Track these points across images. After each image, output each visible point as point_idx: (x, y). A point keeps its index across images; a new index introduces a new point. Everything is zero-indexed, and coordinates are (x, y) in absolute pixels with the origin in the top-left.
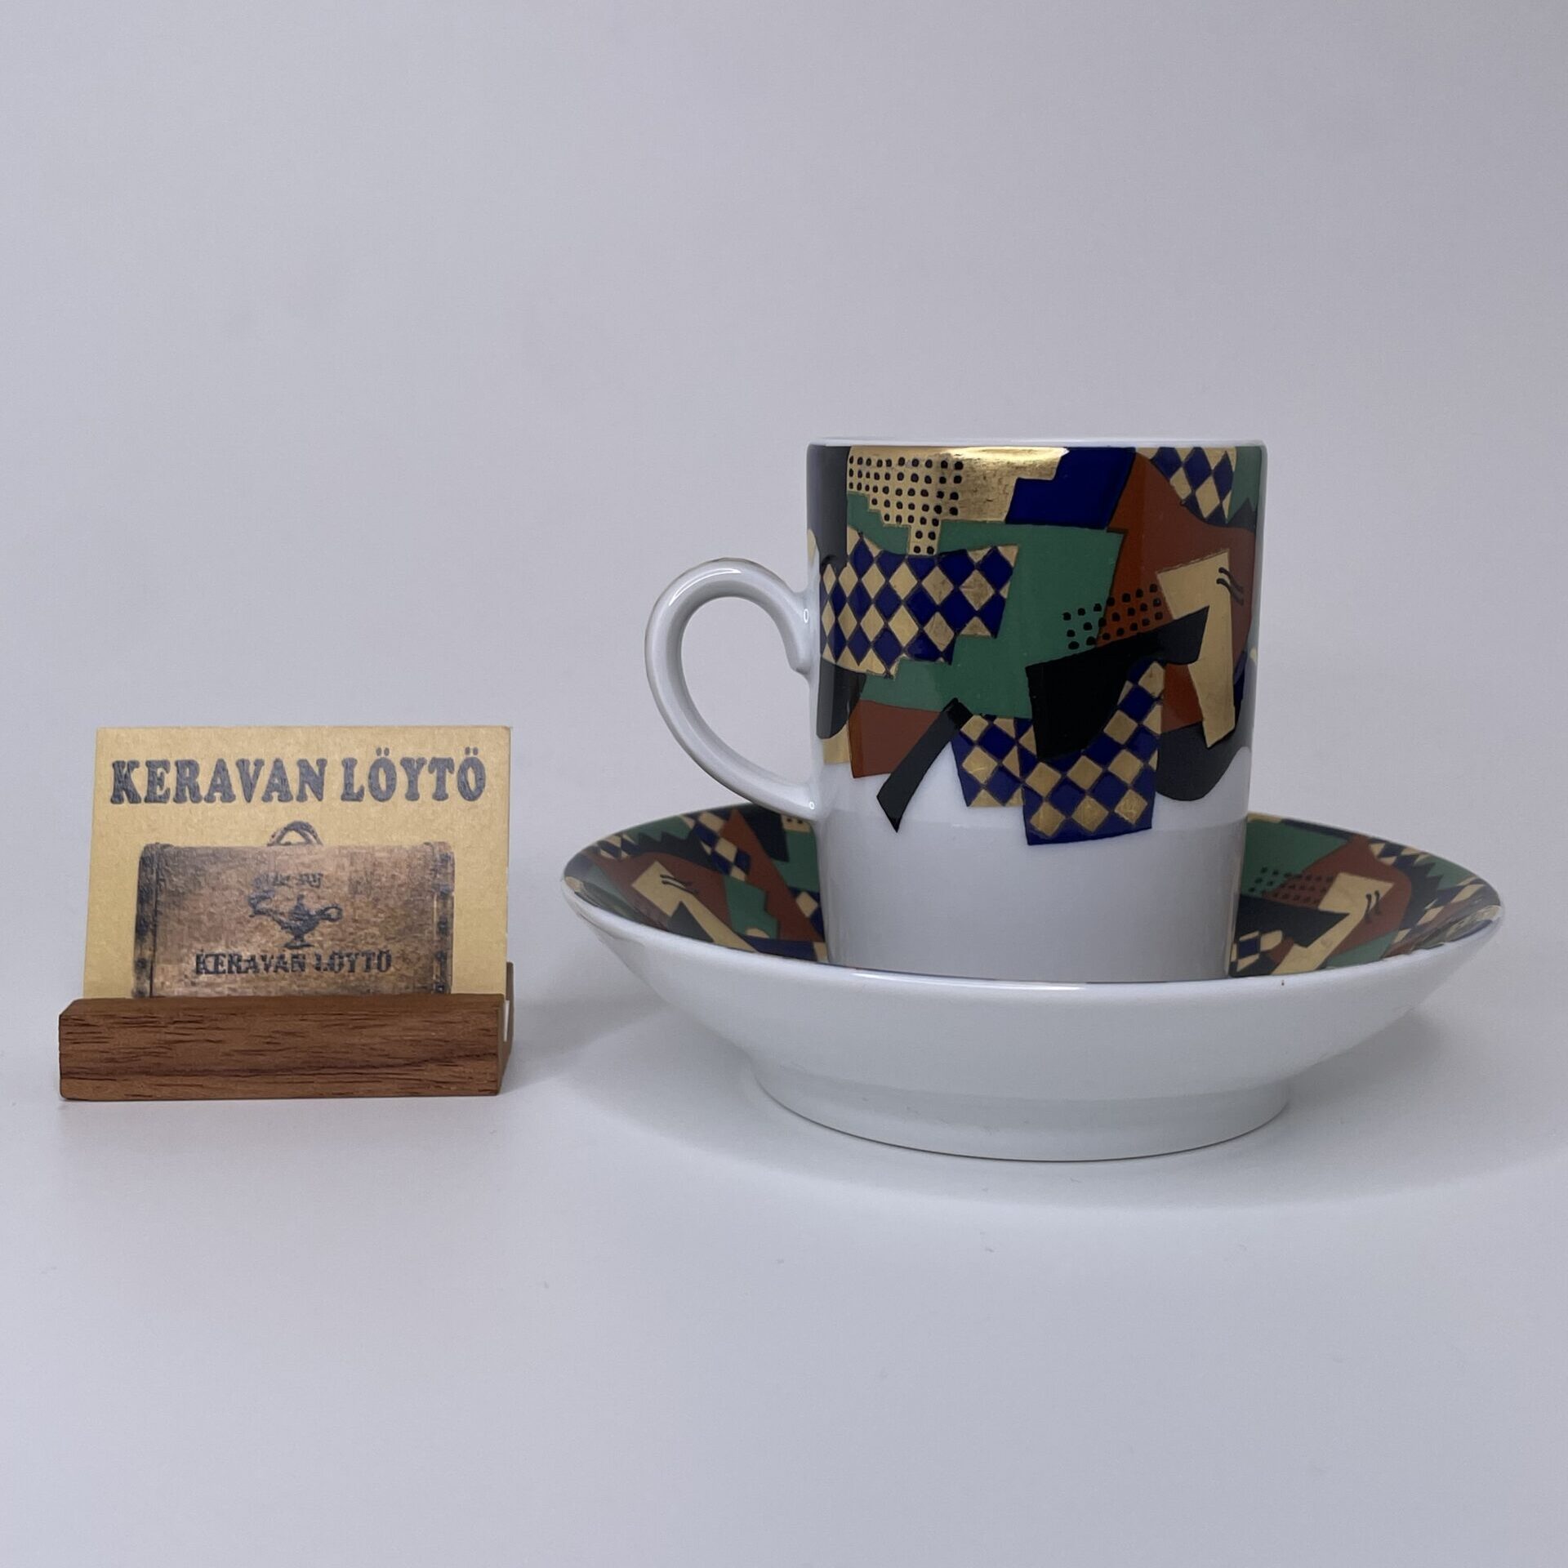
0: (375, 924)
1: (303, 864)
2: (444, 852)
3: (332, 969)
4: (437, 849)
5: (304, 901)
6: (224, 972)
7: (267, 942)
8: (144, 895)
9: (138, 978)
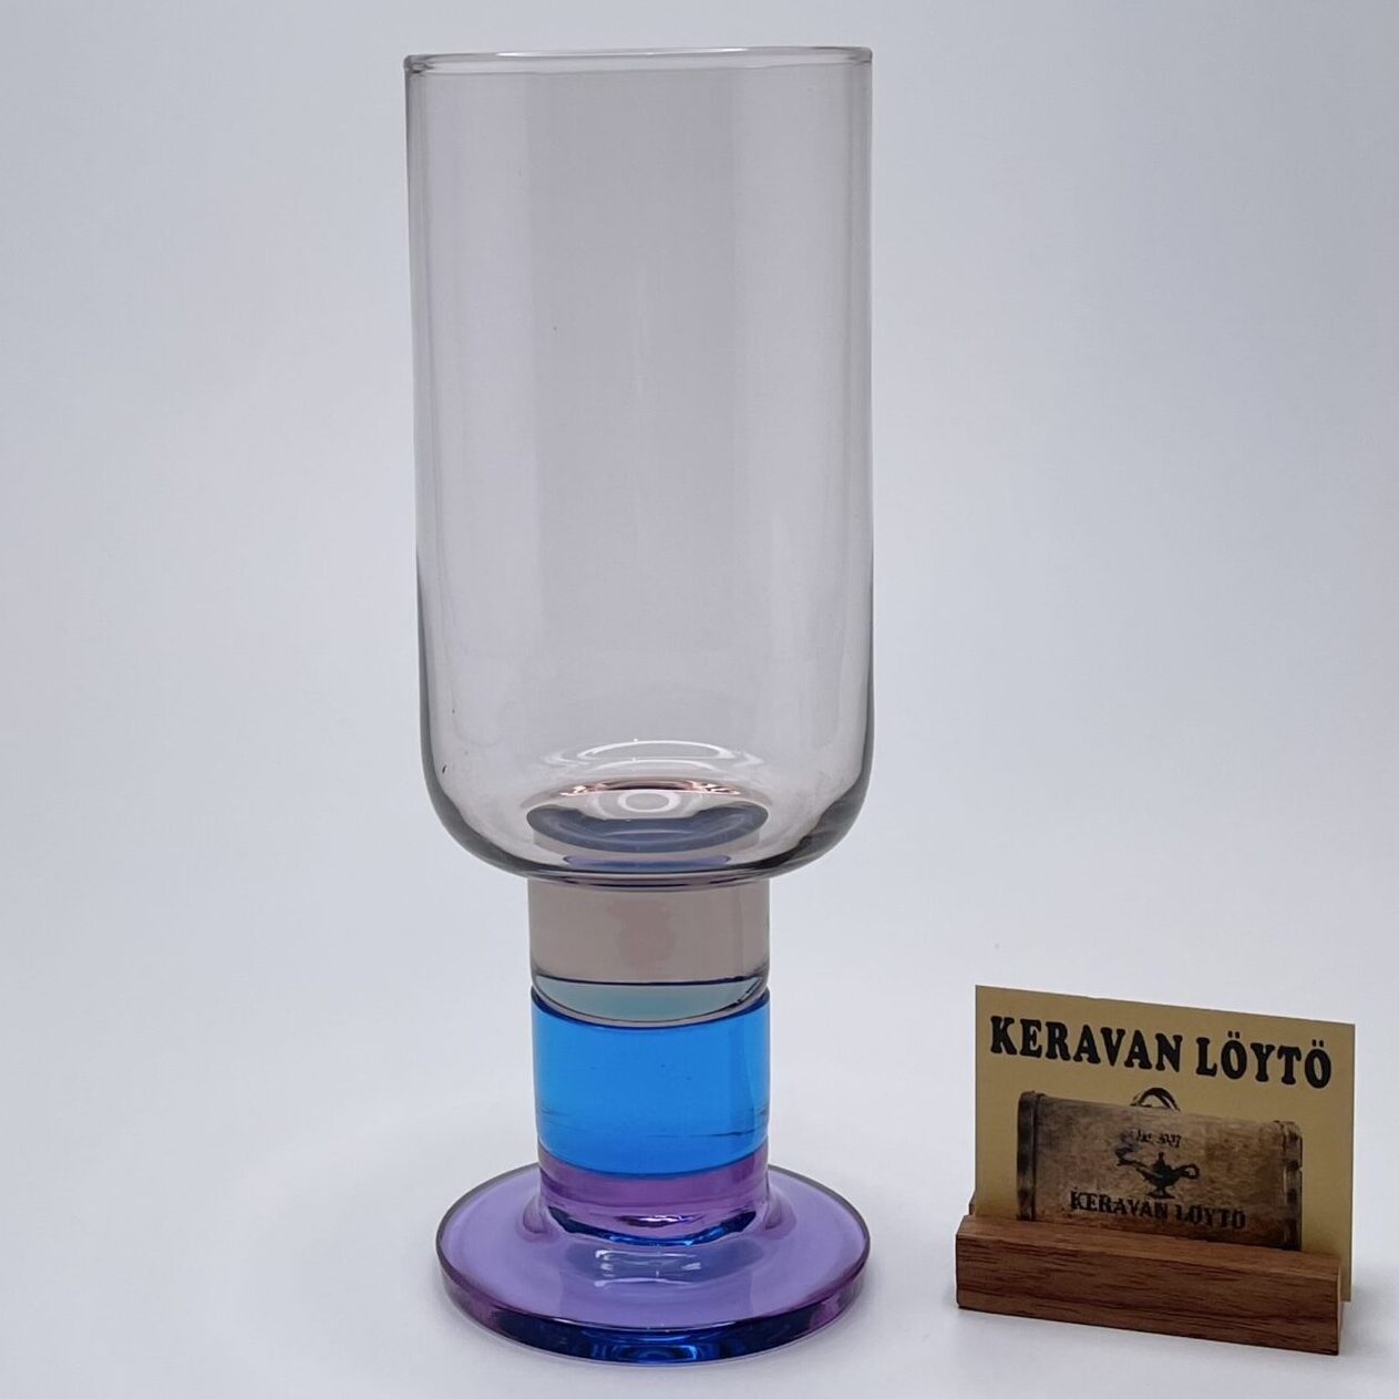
0: (1229, 1187)
1: (1163, 1125)
2: (1294, 1130)
3: (1192, 1220)
4: (1286, 1127)
5: (1164, 1158)
6: (1095, 1209)
7: (1133, 1189)
8: (1024, 1134)
9: (1022, 1204)
